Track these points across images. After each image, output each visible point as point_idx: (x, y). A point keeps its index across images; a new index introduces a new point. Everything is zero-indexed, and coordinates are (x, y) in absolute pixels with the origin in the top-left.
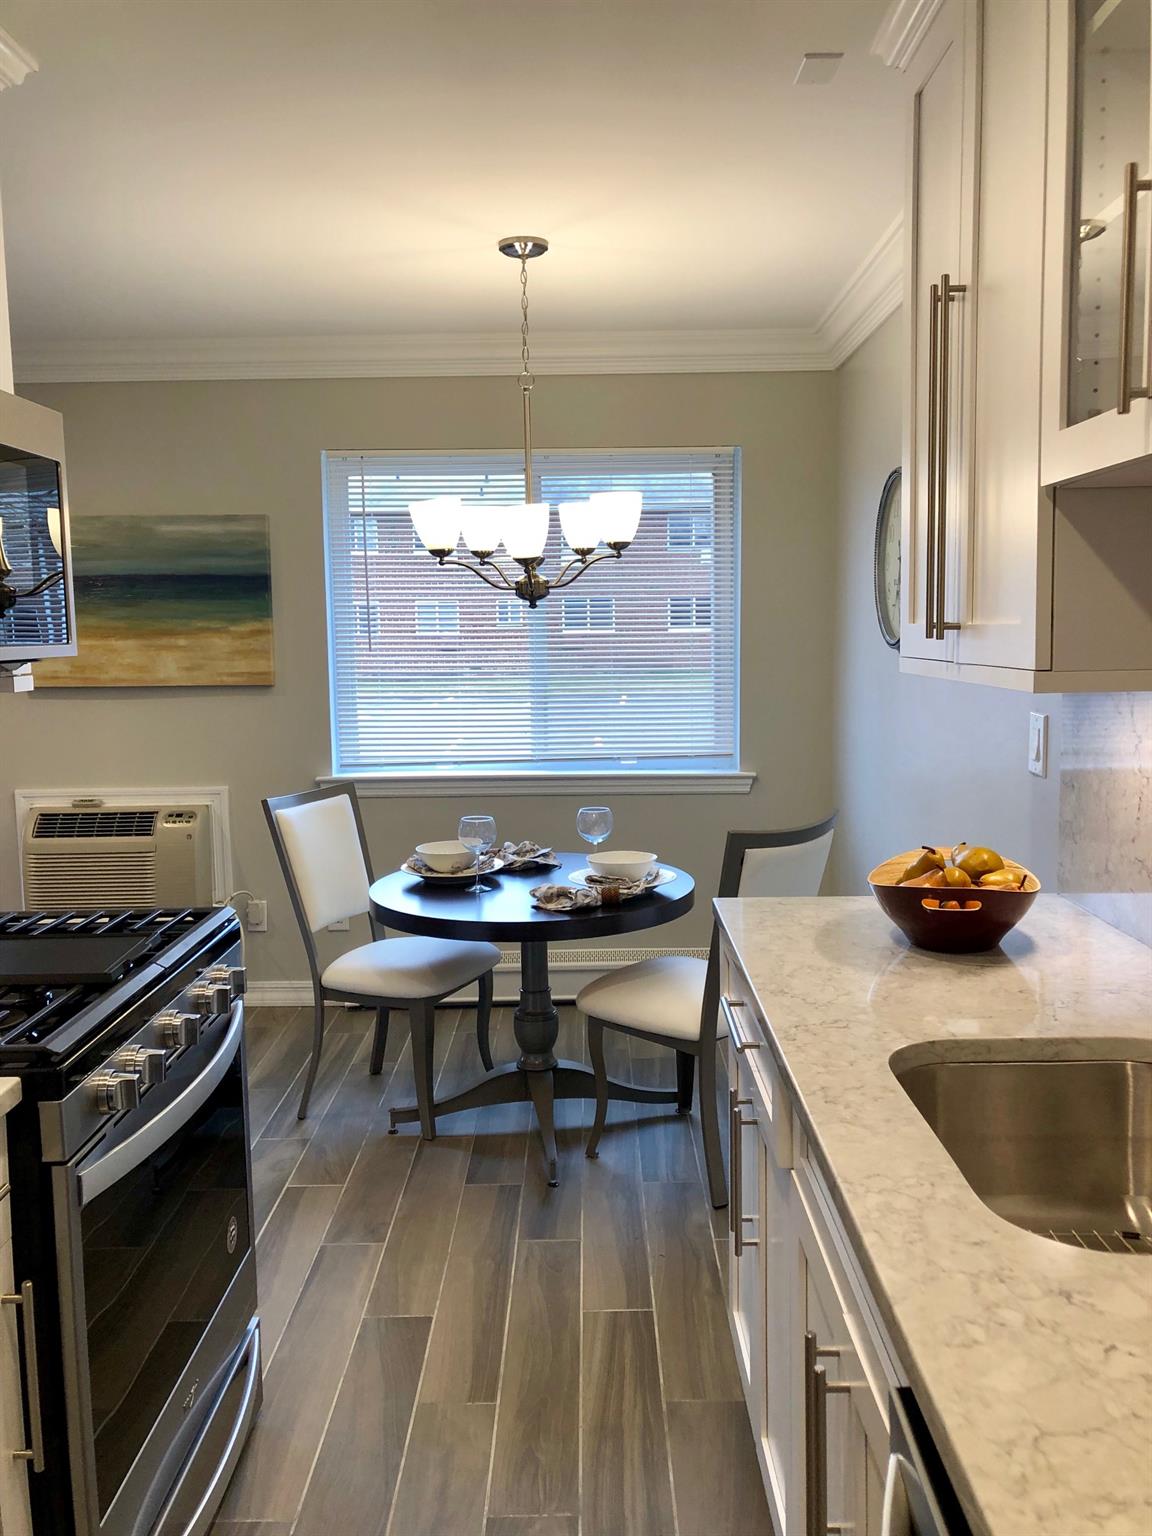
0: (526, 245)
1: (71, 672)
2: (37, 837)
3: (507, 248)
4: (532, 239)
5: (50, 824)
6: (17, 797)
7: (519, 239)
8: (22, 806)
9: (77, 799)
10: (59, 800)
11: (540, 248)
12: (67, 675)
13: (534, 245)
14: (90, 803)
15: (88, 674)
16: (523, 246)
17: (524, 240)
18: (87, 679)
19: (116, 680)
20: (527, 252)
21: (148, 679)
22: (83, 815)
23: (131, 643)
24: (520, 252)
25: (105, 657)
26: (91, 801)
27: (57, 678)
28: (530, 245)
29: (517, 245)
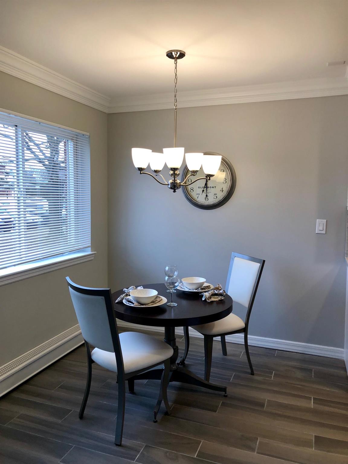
0: (177, 53)
3: (170, 55)
4: (180, 51)
7: (174, 51)
11: (182, 55)
13: (180, 54)
16: (176, 53)
17: (177, 51)
20: (177, 56)
24: (174, 56)
28: (179, 53)
29: (173, 53)
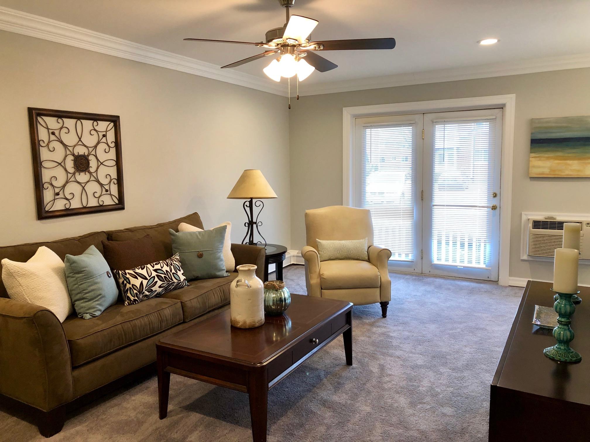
1: (549, 172)
2: (534, 228)
5: (537, 224)
6: (522, 214)
8: (524, 218)
9: (546, 216)
10: (540, 216)
12: (548, 173)
14: (552, 218)
15: (557, 173)
18: (556, 174)
19: (568, 175)
21: (582, 175)
22: (550, 222)
23: (576, 162)
25: (564, 167)
26: (552, 217)
27: (544, 174)
